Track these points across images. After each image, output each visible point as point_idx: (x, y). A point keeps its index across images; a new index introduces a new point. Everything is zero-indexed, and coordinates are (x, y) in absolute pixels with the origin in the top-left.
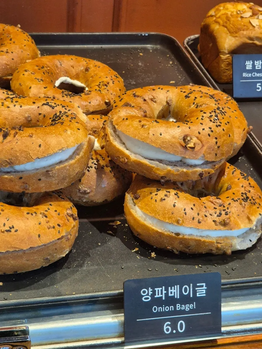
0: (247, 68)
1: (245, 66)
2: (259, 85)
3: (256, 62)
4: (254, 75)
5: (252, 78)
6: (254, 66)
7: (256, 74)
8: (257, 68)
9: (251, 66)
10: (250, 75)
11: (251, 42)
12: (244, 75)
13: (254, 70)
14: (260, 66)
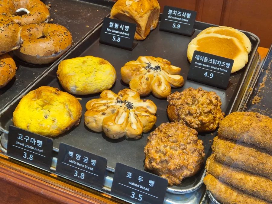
0: (110, 26)
1: (109, 25)
2: (114, 38)
3: (115, 24)
4: (113, 31)
5: (111, 32)
6: (114, 26)
7: (114, 30)
8: (115, 28)
9: (112, 26)
10: (111, 30)
11: (123, 13)
12: (108, 29)
13: (113, 28)
14: (117, 27)
